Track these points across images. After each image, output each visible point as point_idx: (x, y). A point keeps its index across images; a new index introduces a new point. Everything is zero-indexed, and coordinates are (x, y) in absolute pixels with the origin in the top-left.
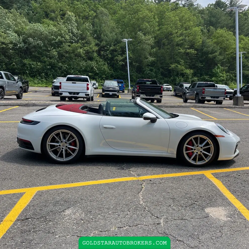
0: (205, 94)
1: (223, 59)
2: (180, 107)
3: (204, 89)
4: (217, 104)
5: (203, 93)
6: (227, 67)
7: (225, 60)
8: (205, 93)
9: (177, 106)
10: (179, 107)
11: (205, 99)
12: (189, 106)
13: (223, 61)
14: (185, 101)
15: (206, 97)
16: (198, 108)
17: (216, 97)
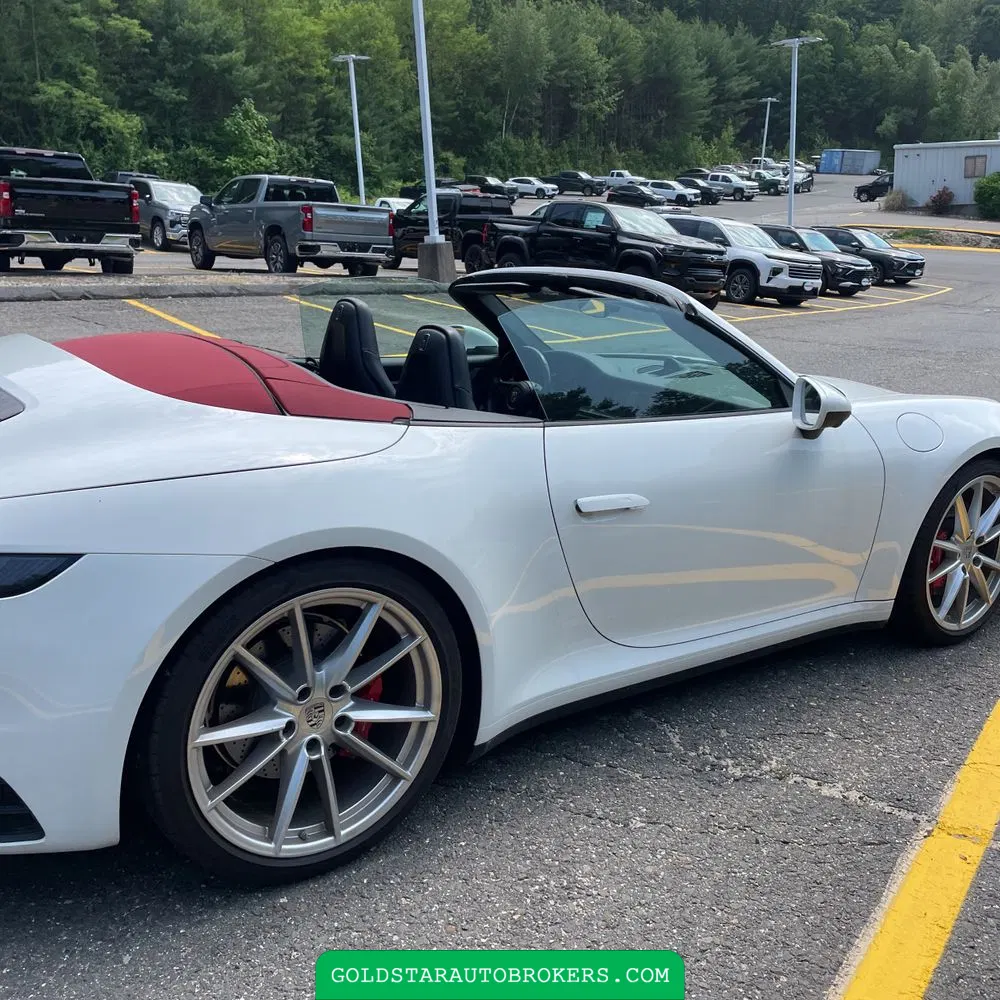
0: (316, 233)
1: (258, 83)
2: (240, 295)
3: (309, 209)
4: (352, 274)
5: (308, 225)
6: (278, 114)
8: (314, 229)
9: (228, 291)
10: (235, 296)
11: (319, 254)
12: (273, 287)
15: (319, 246)
16: (311, 298)
17: (359, 244)
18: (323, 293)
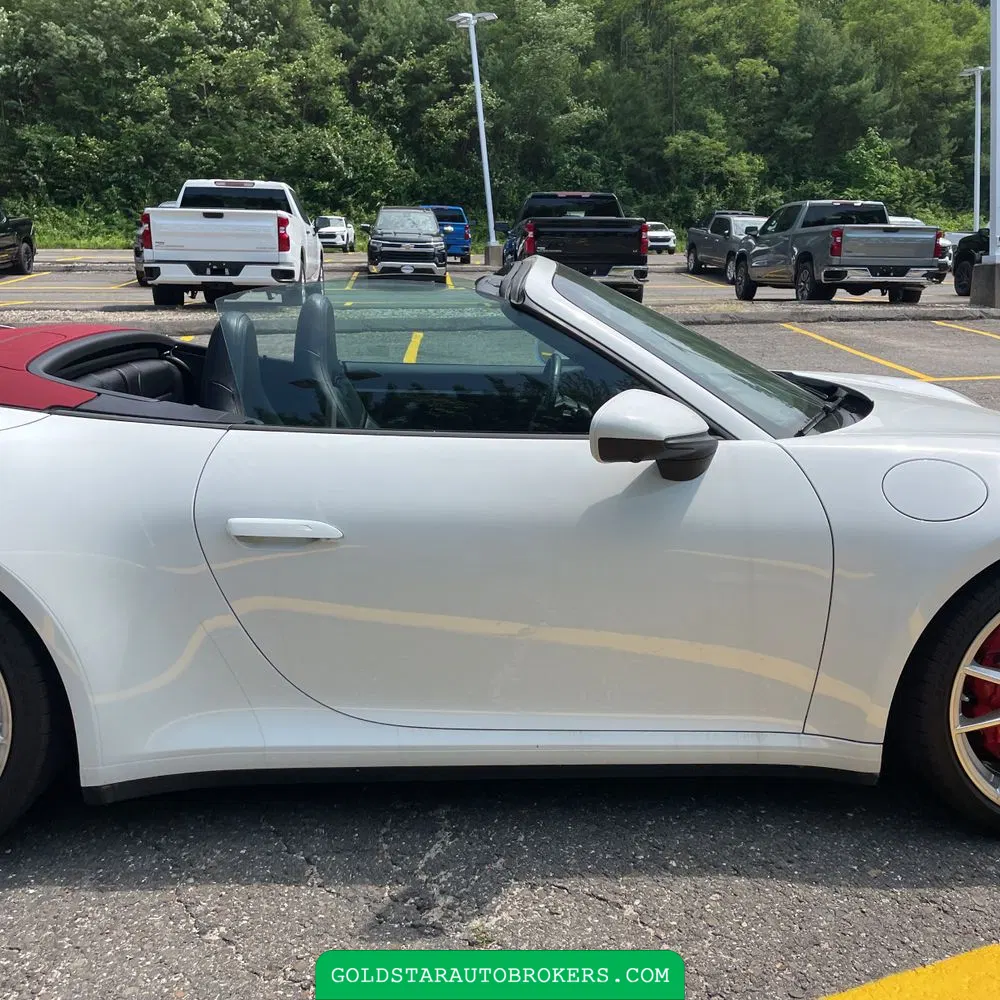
0: (845, 257)
1: (891, 105)
2: (733, 323)
3: (839, 233)
4: (893, 301)
5: (836, 250)
6: (907, 138)
7: (896, 108)
8: (844, 253)
9: (719, 319)
10: (726, 324)
11: (846, 279)
12: (772, 314)
13: (889, 111)
14: (747, 294)
15: (846, 272)
16: (817, 326)
17: (895, 267)
18: (830, 319)
